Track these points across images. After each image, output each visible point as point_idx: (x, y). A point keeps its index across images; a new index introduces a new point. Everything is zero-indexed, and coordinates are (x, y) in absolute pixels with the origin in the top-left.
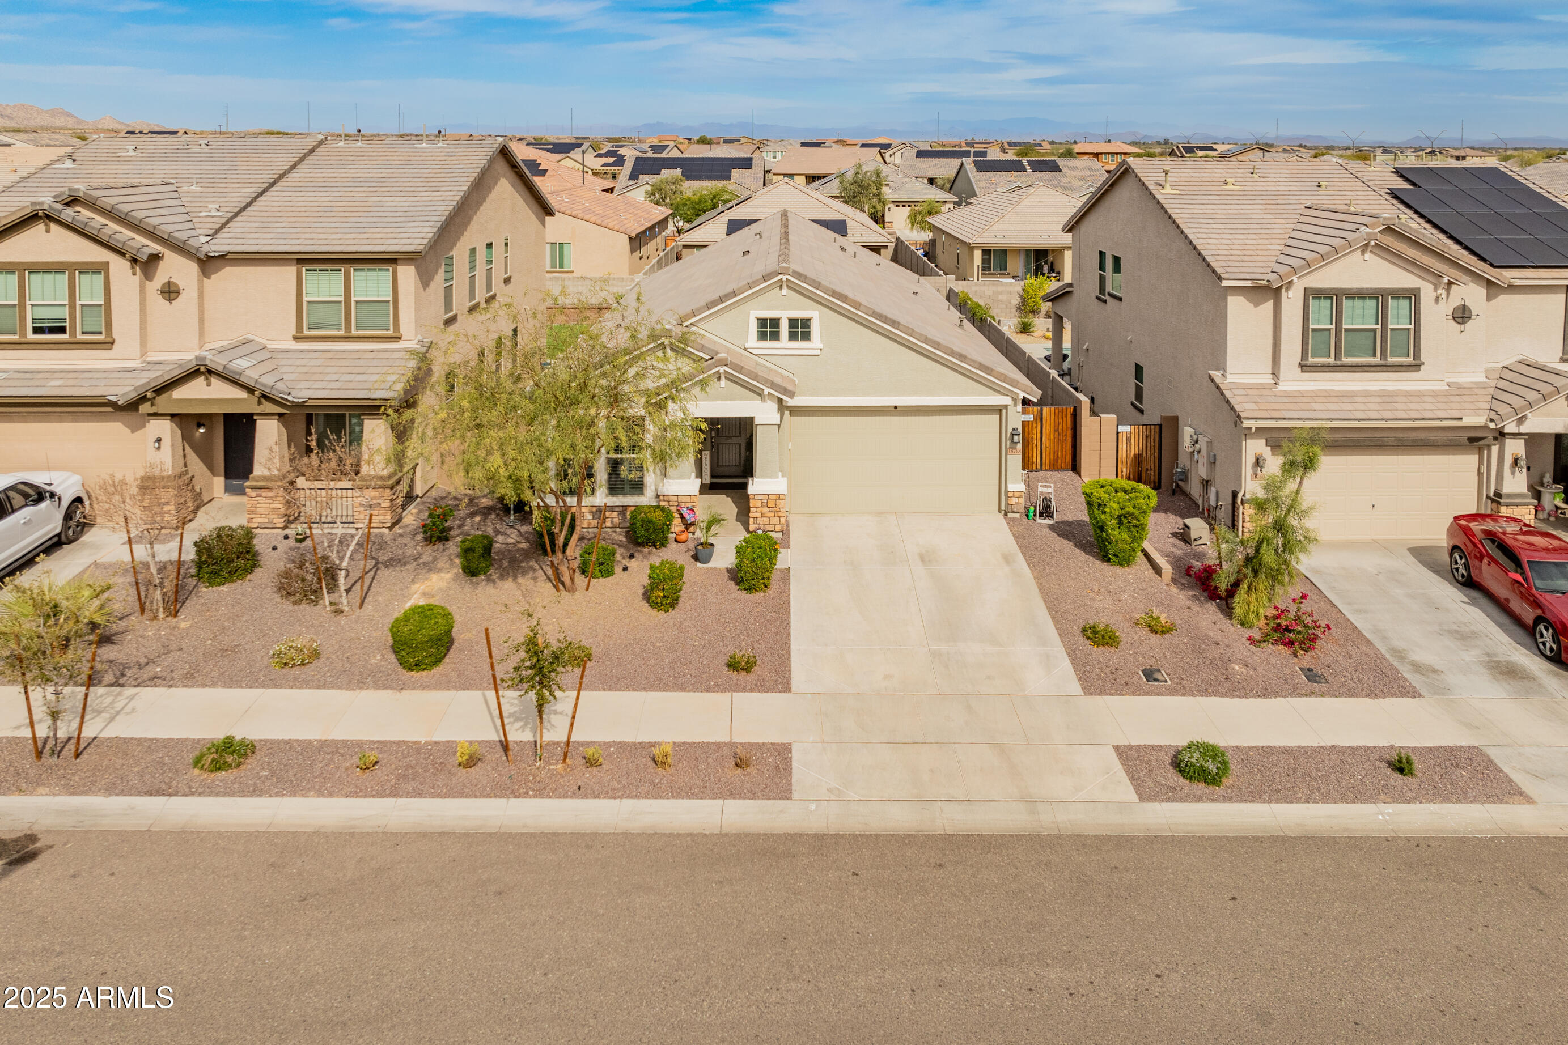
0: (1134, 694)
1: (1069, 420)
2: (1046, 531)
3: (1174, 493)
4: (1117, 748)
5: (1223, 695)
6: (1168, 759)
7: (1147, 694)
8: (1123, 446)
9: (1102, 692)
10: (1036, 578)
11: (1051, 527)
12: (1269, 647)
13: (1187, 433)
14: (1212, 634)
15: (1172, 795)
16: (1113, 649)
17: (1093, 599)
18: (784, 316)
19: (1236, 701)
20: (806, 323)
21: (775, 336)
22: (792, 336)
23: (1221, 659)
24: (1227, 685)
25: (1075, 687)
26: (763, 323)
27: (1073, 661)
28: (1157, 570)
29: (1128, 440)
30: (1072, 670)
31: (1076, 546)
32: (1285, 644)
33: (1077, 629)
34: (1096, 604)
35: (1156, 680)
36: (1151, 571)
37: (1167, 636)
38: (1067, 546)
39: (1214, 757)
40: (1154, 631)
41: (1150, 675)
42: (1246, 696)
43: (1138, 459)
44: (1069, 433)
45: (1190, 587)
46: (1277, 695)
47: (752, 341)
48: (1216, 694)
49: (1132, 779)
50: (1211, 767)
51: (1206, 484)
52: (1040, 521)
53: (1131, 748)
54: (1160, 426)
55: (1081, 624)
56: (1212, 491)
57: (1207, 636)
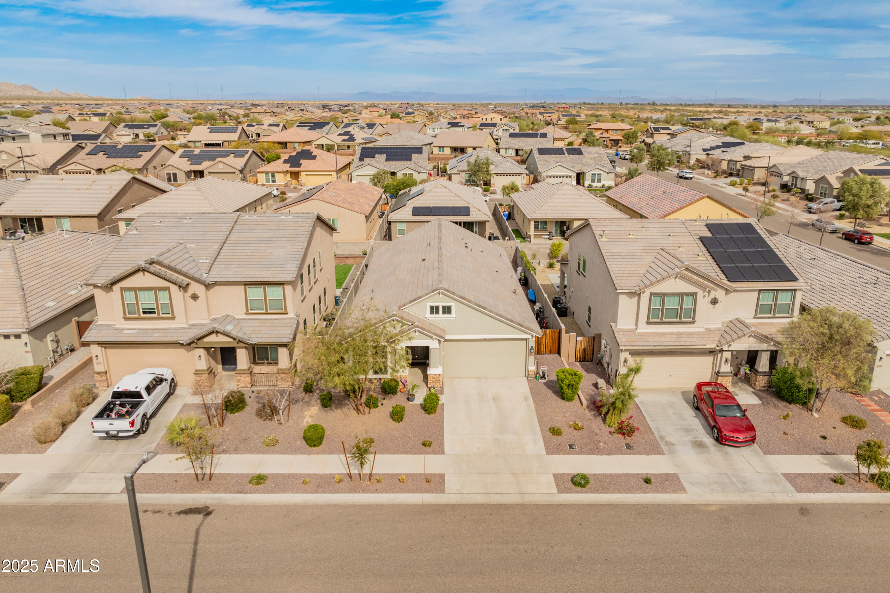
0: (564, 454)
1: (557, 335)
4: (554, 474)
5: (595, 454)
6: (570, 478)
7: (568, 454)
8: (578, 345)
9: (553, 453)
10: (535, 407)
11: (545, 383)
12: (616, 435)
13: (603, 342)
14: (596, 431)
15: (569, 491)
16: (560, 437)
17: (556, 416)
18: (441, 304)
19: (599, 456)
20: (449, 307)
21: (438, 313)
22: (444, 313)
23: (597, 441)
24: (597, 451)
25: (544, 452)
26: (432, 308)
27: (544, 441)
28: (582, 404)
29: (581, 343)
30: (543, 445)
31: (553, 393)
32: (622, 434)
33: (547, 429)
34: (557, 418)
35: (573, 448)
36: (580, 403)
37: (580, 431)
38: (549, 392)
39: (584, 479)
40: (575, 429)
41: (571, 446)
42: (603, 455)
43: (585, 350)
44: (557, 339)
45: (594, 410)
46: (614, 454)
47: (428, 315)
48: (592, 454)
49: (557, 485)
50: (583, 482)
51: (608, 364)
52: (540, 381)
53: (558, 474)
54: (594, 337)
55: (549, 426)
56: (610, 367)
57: (594, 432)
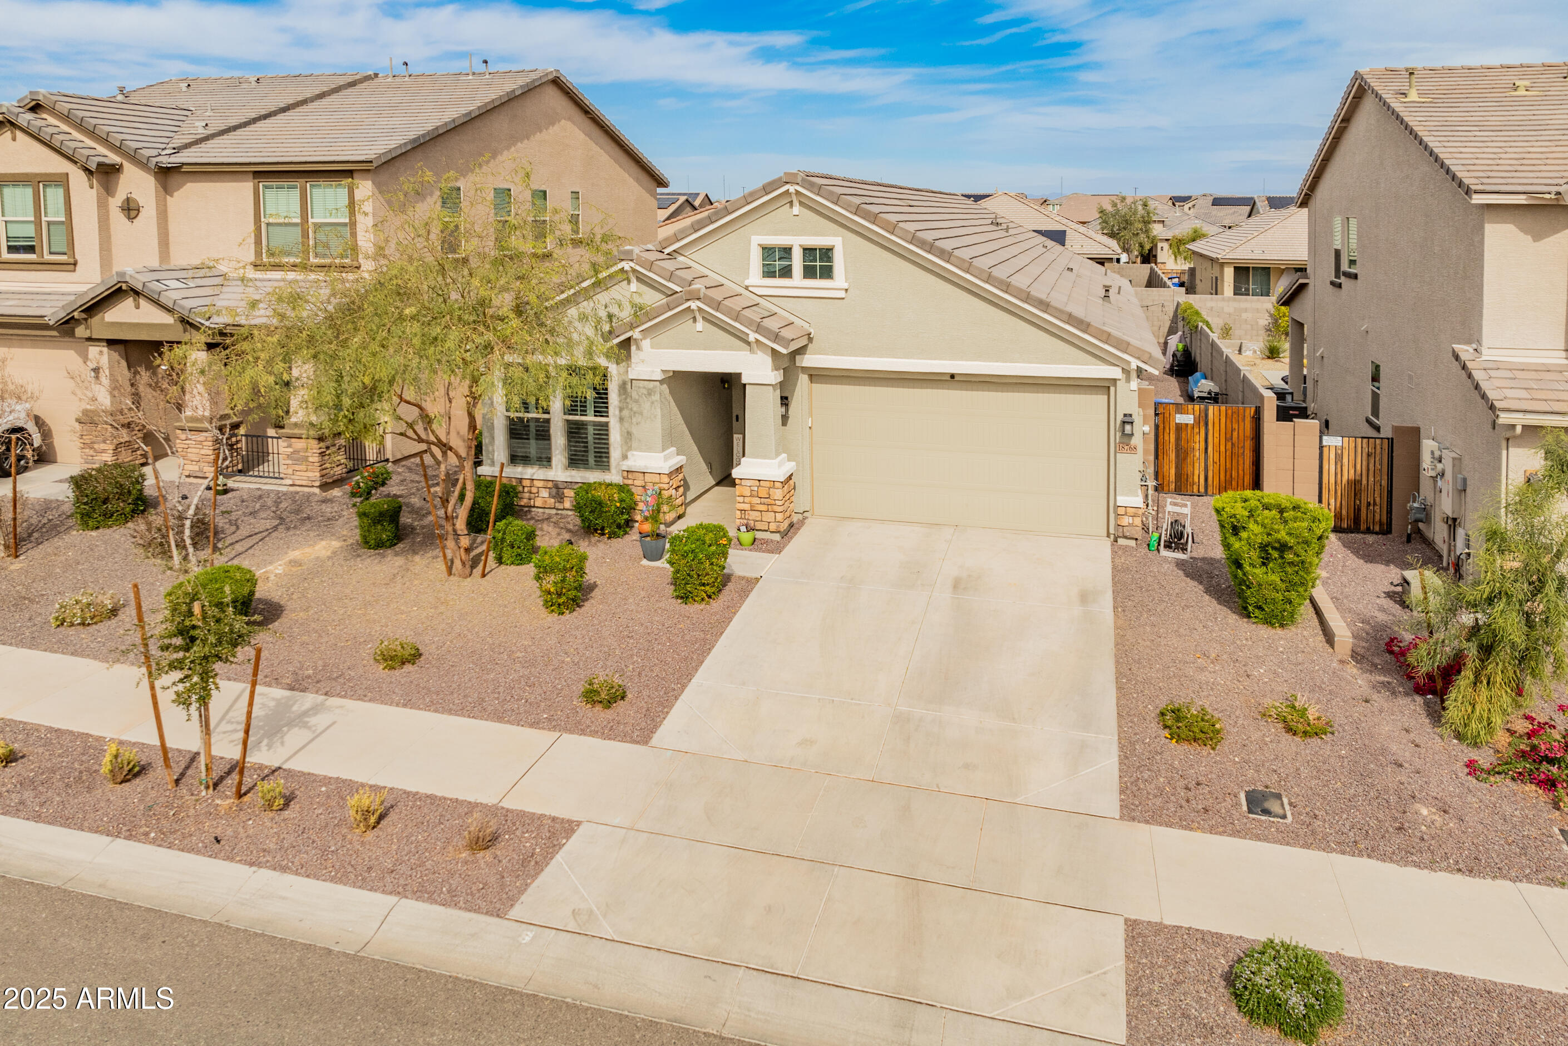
0: (1212, 830)
1: (1248, 425)
2: (1169, 568)
3: (1409, 540)
4: (1131, 925)
5: (1384, 857)
6: (1223, 964)
7: (1236, 833)
8: (1330, 467)
9: (1155, 818)
10: (1117, 628)
11: (1180, 564)
12: (1506, 786)
13: (1428, 446)
14: (1394, 747)
16: (1205, 751)
17: (1202, 669)
18: (797, 242)
19: (1411, 871)
20: (827, 253)
21: (786, 272)
22: (809, 272)
23: (1398, 793)
24: (1398, 840)
25: (1110, 803)
26: (768, 251)
27: (1124, 759)
28: (1329, 637)
29: (1339, 458)
30: (1116, 773)
31: (1207, 591)
32: (1540, 784)
33: (1152, 711)
34: (1202, 677)
35: (1266, 812)
36: (1321, 638)
37: (1315, 741)
38: (1194, 589)
39: (1305, 982)
40: (1290, 730)
41: (1257, 802)
42: (1432, 866)
43: (1355, 487)
44: (1248, 444)
45: (1384, 671)
46: (1498, 873)
47: (755, 277)
48: (1371, 853)
49: (1134, 992)
50: (1295, 1000)
51: (1453, 523)
52: (1165, 553)
53: (1159, 928)
54: (1391, 441)
55: (1162, 703)
56: (1460, 533)
57: (1384, 751)
